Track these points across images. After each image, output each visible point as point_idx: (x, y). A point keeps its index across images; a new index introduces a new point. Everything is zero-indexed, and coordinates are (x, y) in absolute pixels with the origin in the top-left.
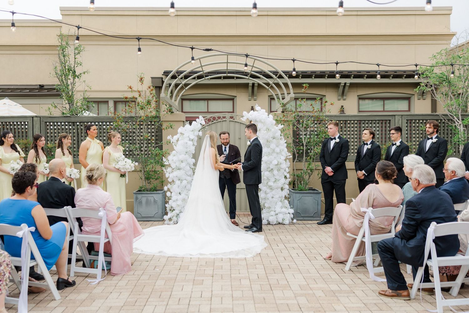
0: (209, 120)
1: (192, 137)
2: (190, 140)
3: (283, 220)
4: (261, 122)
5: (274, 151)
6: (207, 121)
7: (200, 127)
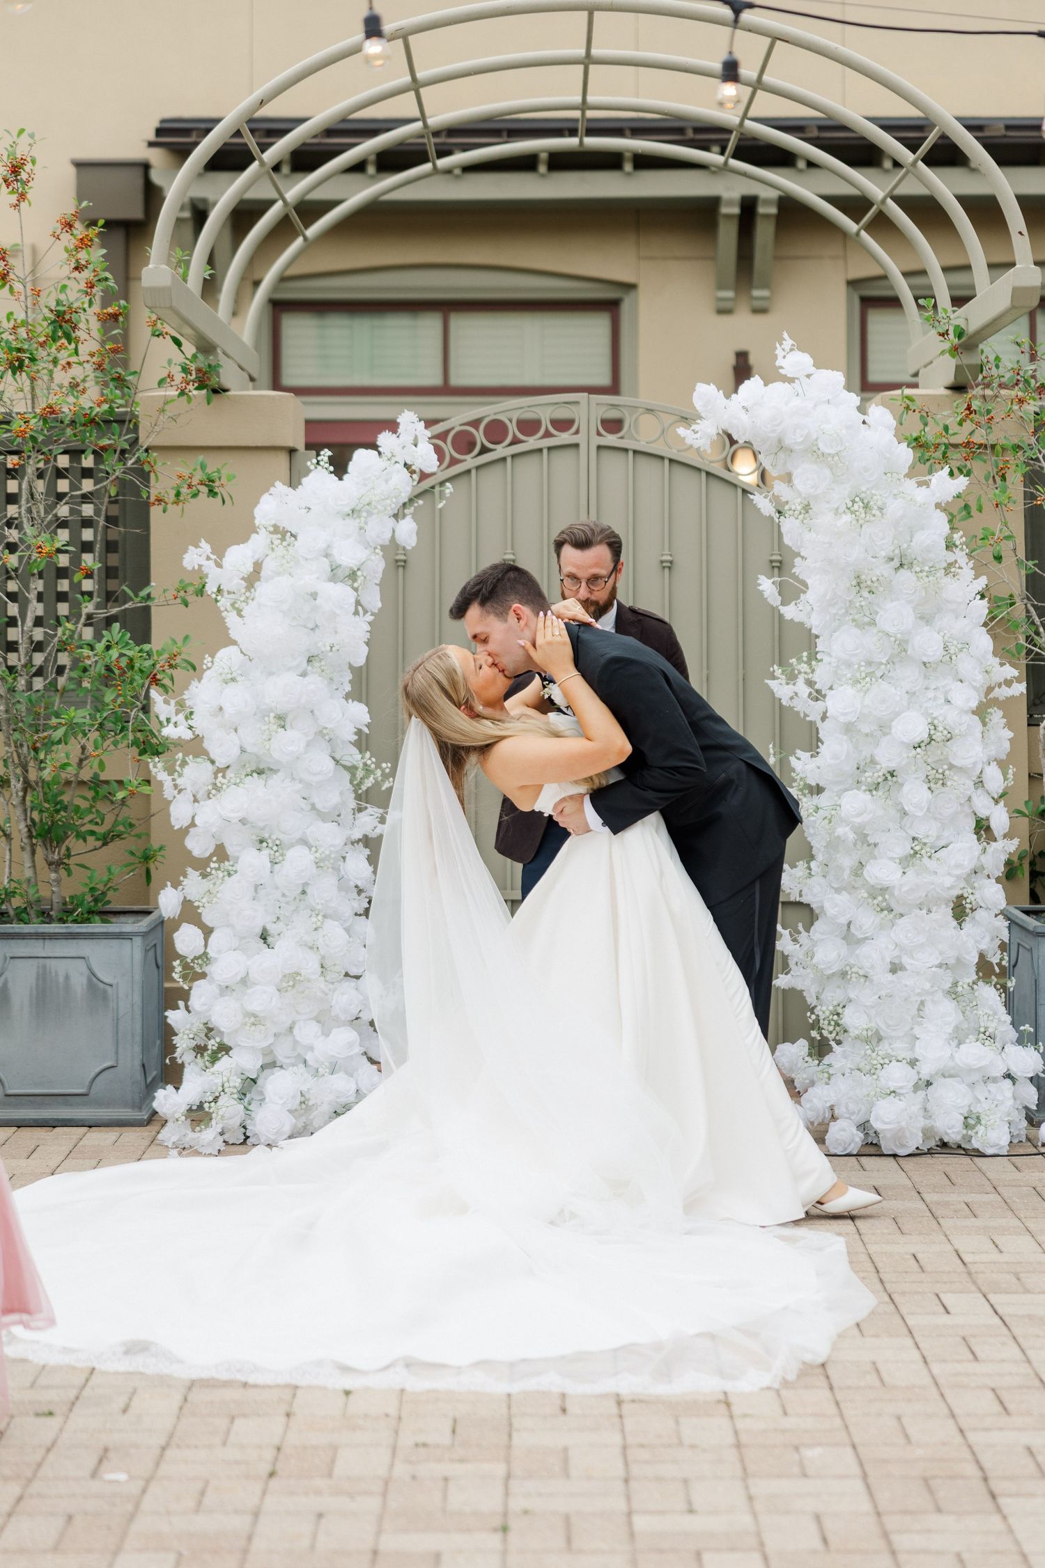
0: (465, 443)
1: (350, 554)
2: (335, 573)
3: (971, 1121)
4: (814, 452)
5: (901, 649)
6: (448, 448)
7: (403, 485)
